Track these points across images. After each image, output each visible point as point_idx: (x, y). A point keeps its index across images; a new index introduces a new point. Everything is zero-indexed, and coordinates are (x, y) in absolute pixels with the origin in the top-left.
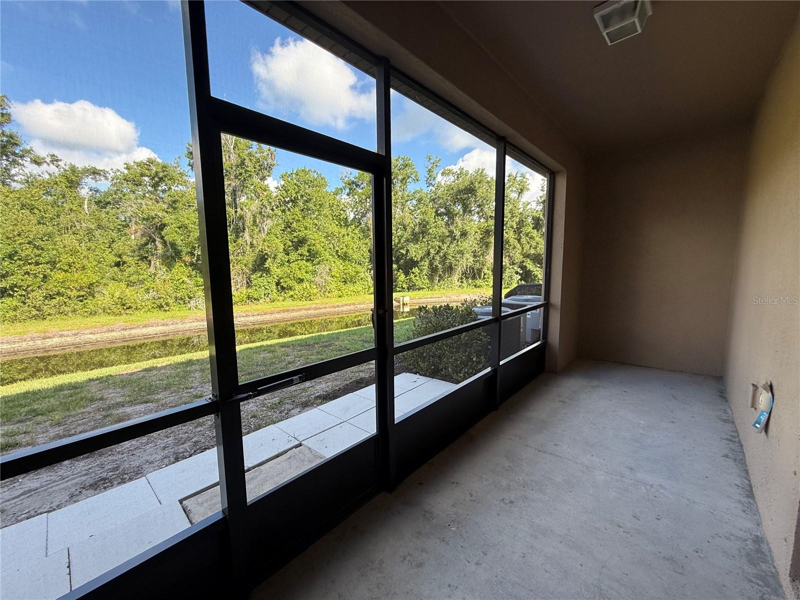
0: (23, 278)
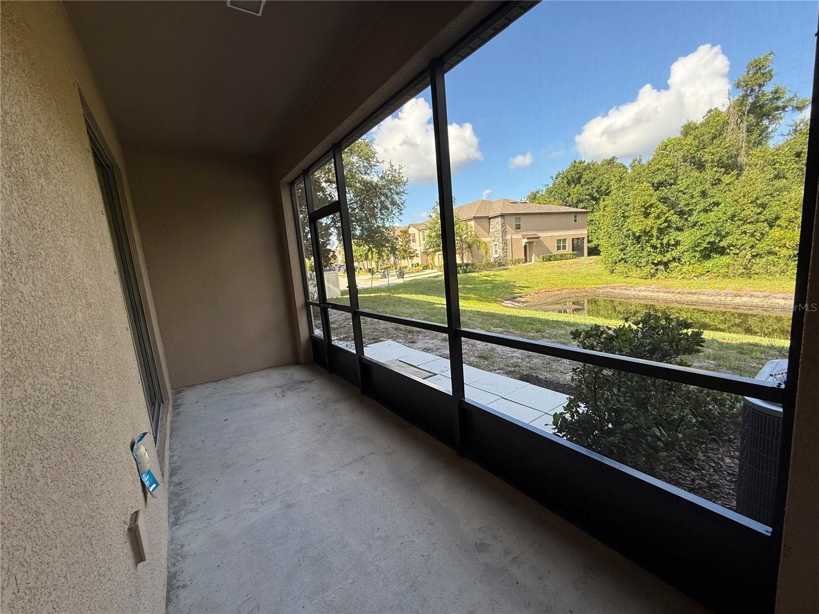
0: (739, 237)
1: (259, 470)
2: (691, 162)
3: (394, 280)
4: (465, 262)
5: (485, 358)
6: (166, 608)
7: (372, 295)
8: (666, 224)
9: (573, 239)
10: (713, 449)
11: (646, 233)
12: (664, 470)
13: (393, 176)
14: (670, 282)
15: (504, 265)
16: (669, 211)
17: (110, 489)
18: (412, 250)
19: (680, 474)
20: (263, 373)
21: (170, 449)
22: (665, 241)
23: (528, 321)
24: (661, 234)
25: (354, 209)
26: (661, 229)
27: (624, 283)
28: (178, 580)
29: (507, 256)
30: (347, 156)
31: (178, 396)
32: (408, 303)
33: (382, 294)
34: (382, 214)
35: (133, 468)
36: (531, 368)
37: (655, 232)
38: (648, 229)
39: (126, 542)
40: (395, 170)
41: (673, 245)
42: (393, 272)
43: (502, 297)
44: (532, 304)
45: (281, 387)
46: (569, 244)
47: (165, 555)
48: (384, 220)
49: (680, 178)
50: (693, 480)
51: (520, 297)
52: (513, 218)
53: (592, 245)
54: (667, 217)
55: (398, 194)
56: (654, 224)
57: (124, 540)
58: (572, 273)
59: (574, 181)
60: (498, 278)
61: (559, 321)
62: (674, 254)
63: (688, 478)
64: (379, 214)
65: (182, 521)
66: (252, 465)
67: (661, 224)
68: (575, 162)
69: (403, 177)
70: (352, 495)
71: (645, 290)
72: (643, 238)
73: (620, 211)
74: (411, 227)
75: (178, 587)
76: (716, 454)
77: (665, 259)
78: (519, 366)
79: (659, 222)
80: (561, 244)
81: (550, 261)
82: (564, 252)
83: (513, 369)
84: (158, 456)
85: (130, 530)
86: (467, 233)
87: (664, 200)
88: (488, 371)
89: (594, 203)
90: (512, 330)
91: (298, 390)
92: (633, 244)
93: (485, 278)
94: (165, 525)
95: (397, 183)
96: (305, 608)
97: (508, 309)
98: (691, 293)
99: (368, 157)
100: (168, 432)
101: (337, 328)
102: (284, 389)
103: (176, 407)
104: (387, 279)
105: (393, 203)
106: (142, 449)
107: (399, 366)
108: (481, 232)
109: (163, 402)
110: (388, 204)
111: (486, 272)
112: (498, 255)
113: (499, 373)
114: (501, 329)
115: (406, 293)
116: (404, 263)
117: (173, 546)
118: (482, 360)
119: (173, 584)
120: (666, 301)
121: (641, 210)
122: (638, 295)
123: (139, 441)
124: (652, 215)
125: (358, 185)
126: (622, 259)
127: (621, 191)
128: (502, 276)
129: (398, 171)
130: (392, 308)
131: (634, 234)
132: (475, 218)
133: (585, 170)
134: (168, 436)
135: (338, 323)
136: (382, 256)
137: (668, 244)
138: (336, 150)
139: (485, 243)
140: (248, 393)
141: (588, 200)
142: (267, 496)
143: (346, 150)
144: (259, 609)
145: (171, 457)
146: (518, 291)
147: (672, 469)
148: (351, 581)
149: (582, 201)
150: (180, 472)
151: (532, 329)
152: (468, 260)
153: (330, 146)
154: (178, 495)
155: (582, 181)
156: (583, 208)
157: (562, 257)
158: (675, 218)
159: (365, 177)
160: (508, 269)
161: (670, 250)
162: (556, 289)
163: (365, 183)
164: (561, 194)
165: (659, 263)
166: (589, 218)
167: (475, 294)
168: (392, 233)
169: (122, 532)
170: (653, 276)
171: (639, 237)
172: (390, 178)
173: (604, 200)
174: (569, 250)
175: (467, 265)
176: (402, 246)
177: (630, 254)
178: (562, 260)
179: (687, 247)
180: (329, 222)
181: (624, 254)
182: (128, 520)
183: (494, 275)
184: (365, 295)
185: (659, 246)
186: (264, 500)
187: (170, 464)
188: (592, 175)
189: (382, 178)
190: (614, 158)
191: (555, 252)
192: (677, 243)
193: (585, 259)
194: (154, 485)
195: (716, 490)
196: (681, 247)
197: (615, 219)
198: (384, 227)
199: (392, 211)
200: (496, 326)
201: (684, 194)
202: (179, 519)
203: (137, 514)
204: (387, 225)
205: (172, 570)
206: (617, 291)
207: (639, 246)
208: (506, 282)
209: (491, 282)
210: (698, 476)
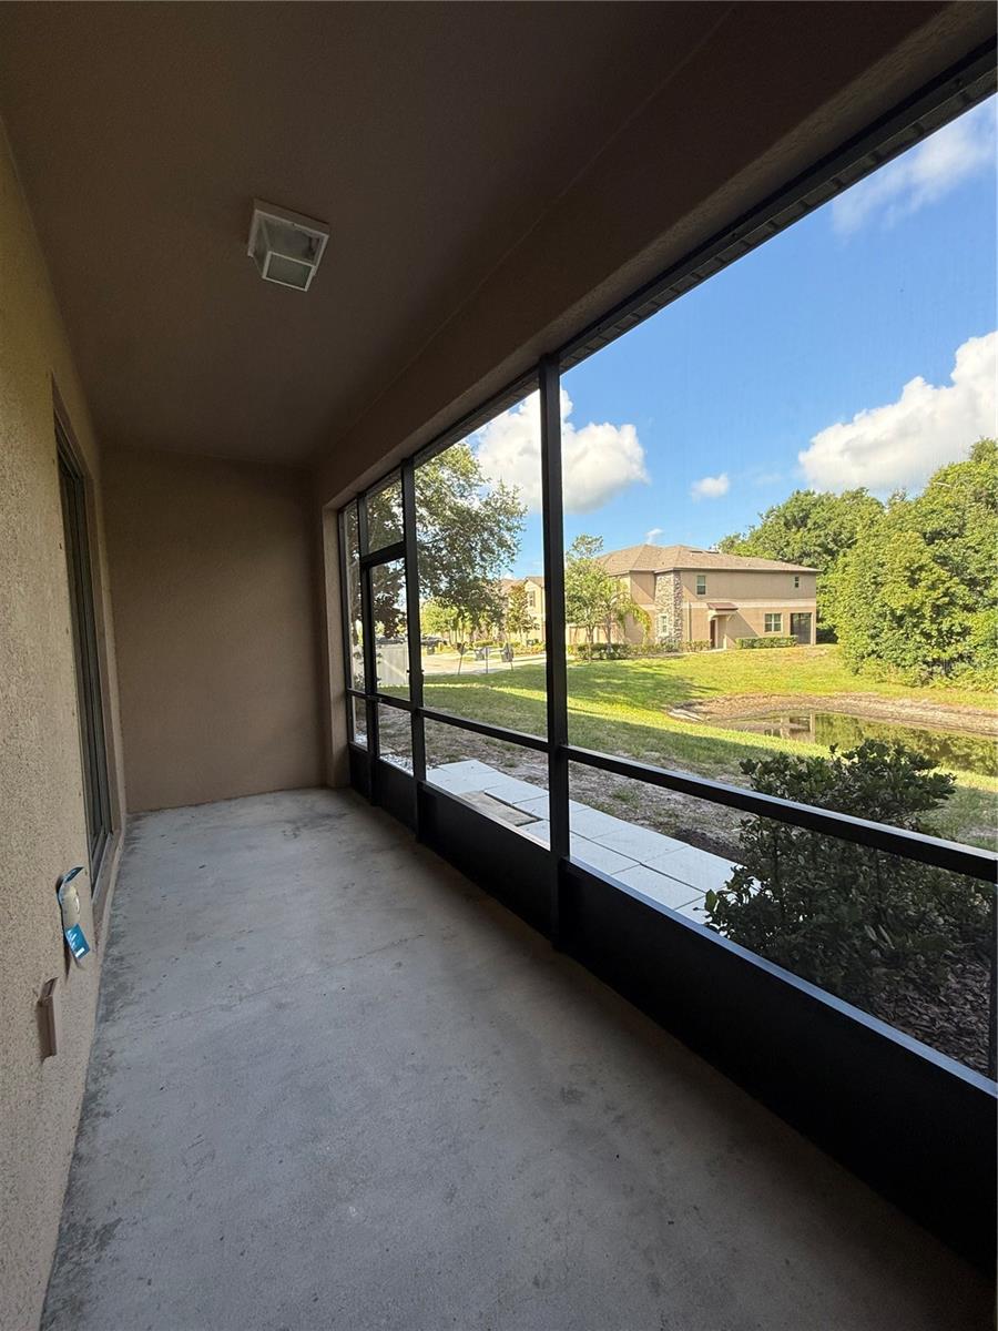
1: (243, 948)
2: (988, 503)
3: (496, 663)
4: (613, 641)
5: (624, 799)
6: (76, 1144)
7: (459, 686)
8: (947, 599)
9: (792, 615)
10: (974, 973)
11: (912, 612)
12: (888, 1000)
13: (504, 502)
14: (954, 695)
15: (676, 651)
16: (951, 578)
17: (21, 938)
18: (528, 618)
19: (912, 1008)
20: (269, 798)
21: (113, 904)
22: (945, 627)
23: (704, 744)
24: (938, 615)
25: (440, 550)
26: (938, 606)
27: (876, 690)
28: (100, 1104)
29: (681, 636)
30: (435, 469)
31: (136, 824)
32: (513, 703)
33: (474, 685)
34: (483, 559)
35: (56, 918)
36: (695, 820)
37: (927, 611)
38: (916, 605)
39: (32, 1021)
40: (508, 493)
41: (958, 634)
42: (496, 651)
43: (670, 703)
44: (719, 717)
45: (294, 822)
46: (785, 623)
47: (85, 1064)
48: (485, 569)
49: (968, 525)
50: (933, 1021)
51: (701, 704)
52: (694, 577)
53: (824, 626)
54: (948, 588)
55: (509, 529)
56: (927, 597)
57: (31, 1018)
58: (790, 670)
59: (795, 523)
60: (665, 672)
61: (756, 748)
62: (960, 649)
63: (925, 1017)
64: (478, 559)
65: (116, 1015)
66: (233, 939)
67: (938, 599)
68: (798, 493)
69: (519, 504)
70: (380, 999)
71: (912, 706)
72: (908, 619)
73: (869, 574)
74: (529, 583)
75: (98, 1115)
76: (980, 982)
77: (945, 657)
78: (677, 816)
79: (935, 595)
80: (771, 621)
81: (754, 647)
82: (777, 635)
83: (666, 820)
84: (94, 913)
85: (40, 1004)
86: (618, 596)
87: (943, 561)
88: (625, 820)
89: (829, 558)
90: (675, 757)
91: (320, 829)
92: (891, 629)
93: (645, 670)
94: (89, 1018)
95: (509, 513)
96: (283, 1163)
97: (678, 723)
98: (990, 715)
99: (466, 473)
100: (113, 878)
101: (394, 736)
102: (298, 826)
103: (129, 840)
104: (484, 662)
105: (502, 543)
106: (71, 891)
107: (484, 802)
108: (641, 595)
109: (111, 832)
110: (493, 544)
111: (647, 661)
112: (667, 634)
113: (642, 825)
114: (657, 755)
115: (512, 686)
116: (514, 637)
117: (97, 1053)
118: (619, 802)
119: (90, 1108)
120: (946, 726)
121: (905, 573)
122: (900, 714)
123: (69, 879)
124: (923, 584)
125: (448, 513)
126: (873, 652)
127: (872, 542)
128: (672, 667)
129: (511, 495)
130: (486, 709)
131: (893, 612)
132: (632, 573)
133: (815, 505)
134: (112, 886)
135: (397, 727)
136: (479, 624)
137: (950, 632)
138: (405, 468)
139: (646, 613)
140: (242, 828)
141: (819, 554)
142: (250, 988)
143: (433, 460)
144: (213, 1158)
145: (113, 917)
146: (698, 694)
147: (901, 1000)
148: (359, 1129)
149: (808, 555)
150: (123, 940)
151: (709, 757)
152: (618, 639)
153: (398, 462)
154: (115, 975)
155: (810, 524)
156: (809, 566)
157: (773, 643)
158: (961, 590)
159: (461, 502)
160: (682, 657)
161: (953, 641)
162: (762, 694)
163: (459, 511)
164: (774, 541)
165: (936, 662)
166: (820, 581)
167: (626, 695)
168: (496, 589)
169: (29, 1006)
170: (925, 682)
171: (902, 618)
172: (498, 504)
173: (845, 555)
174: (785, 631)
175: (616, 647)
176: (512, 610)
177: (886, 645)
178: (772, 647)
179: (984, 638)
180: (399, 568)
181: (877, 644)
182: (39, 991)
183: (659, 666)
184: (448, 685)
185: (934, 633)
186: (244, 994)
187: (111, 927)
188: (827, 516)
189: (487, 503)
190: (862, 489)
191: (761, 634)
192: (966, 631)
193: (813, 648)
194: (82, 950)
195: (968, 1040)
196: (972, 637)
197: (861, 587)
198: (484, 579)
199: (499, 555)
200: (649, 748)
201: (977, 552)
202: (113, 1011)
203: (52, 985)
204: (490, 576)
205: (93, 1088)
206: (863, 704)
207: (902, 632)
208: (678, 678)
209: (653, 676)
210: (942, 1014)
